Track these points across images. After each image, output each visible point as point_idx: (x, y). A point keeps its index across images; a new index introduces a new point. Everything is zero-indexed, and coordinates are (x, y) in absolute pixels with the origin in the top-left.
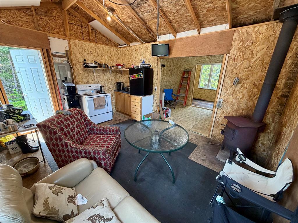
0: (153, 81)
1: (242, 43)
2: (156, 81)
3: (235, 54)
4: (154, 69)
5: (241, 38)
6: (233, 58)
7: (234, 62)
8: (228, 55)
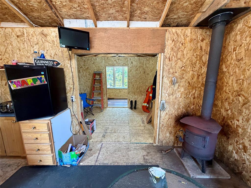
0: (67, 88)
1: (173, 43)
2: (72, 86)
3: (169, 53)
4: (64, 69)
5: (173, 39)
6: (168, 58)
7: (169, 62)
8: (162, 54)
